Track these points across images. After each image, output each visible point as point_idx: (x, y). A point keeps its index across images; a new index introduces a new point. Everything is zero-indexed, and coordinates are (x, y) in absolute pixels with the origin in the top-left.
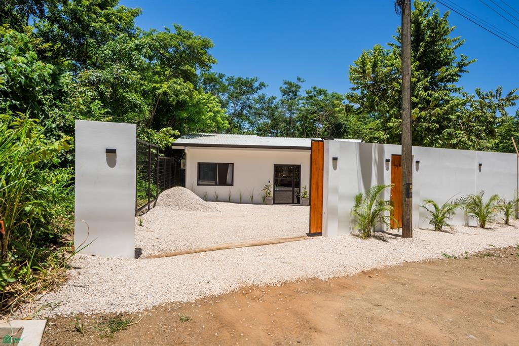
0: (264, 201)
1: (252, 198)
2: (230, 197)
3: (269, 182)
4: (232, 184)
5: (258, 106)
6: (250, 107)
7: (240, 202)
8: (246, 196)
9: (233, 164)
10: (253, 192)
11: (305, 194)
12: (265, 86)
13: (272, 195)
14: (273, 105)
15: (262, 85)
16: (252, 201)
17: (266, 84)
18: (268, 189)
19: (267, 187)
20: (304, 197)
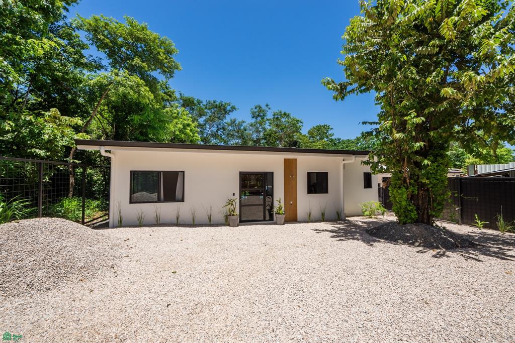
0: (227, 221)
1: (210, 218)
2: (177, 219)
3: (234, 194)
4: (182, 200)
5: (230, 128)
6: (224, 129)
7: (193, 224)
8: (202, 216)
9: (184, 172)
10: (211, 209)
11: (280, 208)
12: (235, 109)
13: (237, 212)
14: (242, 128)
15: (233, 109)
16: (210, 223)
17: (237, 107)
18: (232, 204)
19: (230, 203)
20: (279, 214)
